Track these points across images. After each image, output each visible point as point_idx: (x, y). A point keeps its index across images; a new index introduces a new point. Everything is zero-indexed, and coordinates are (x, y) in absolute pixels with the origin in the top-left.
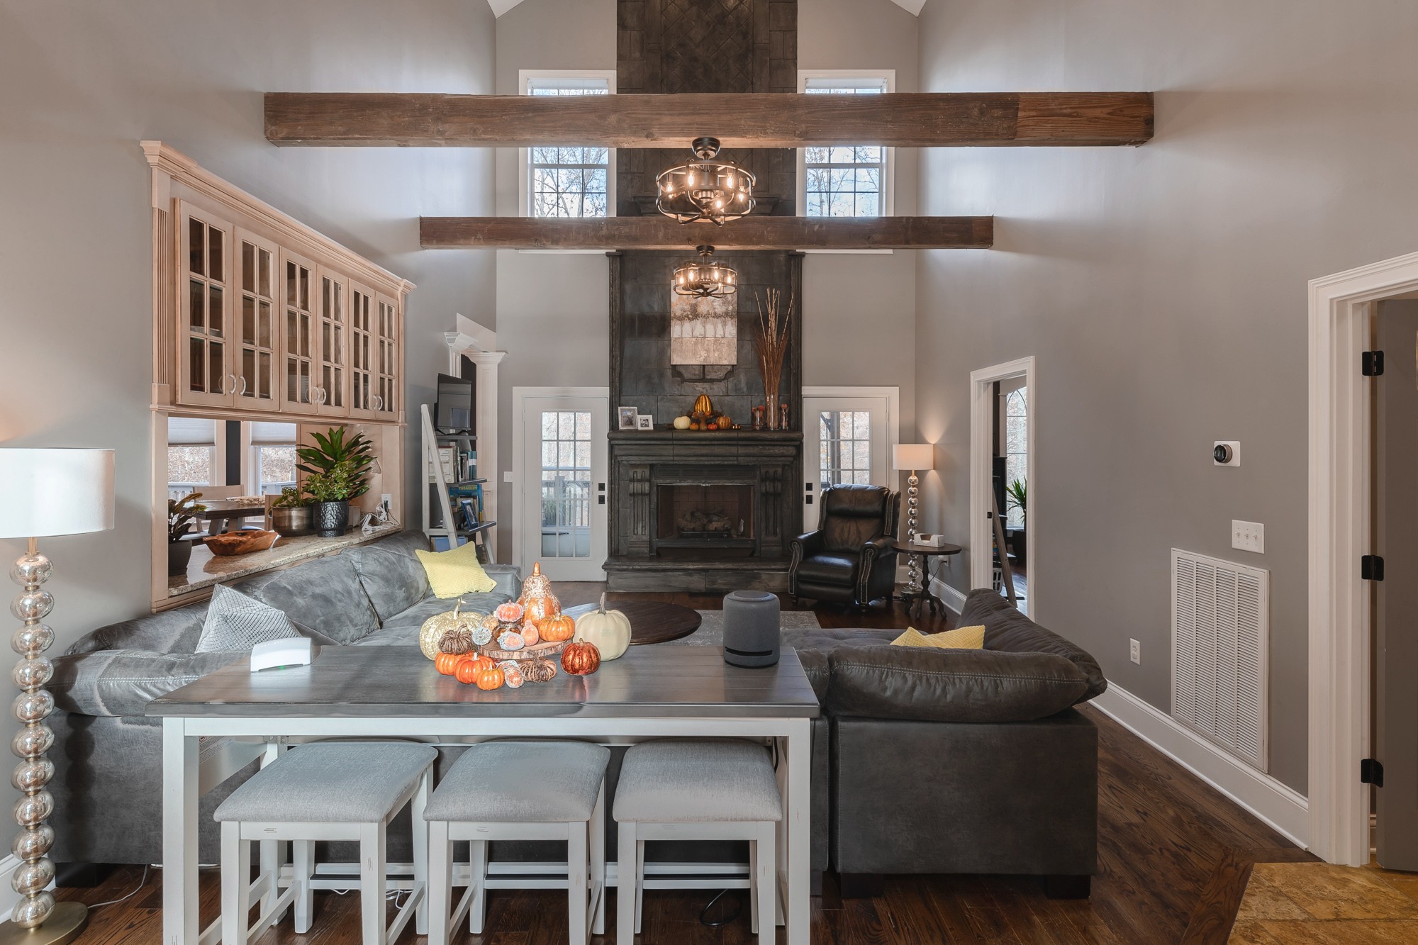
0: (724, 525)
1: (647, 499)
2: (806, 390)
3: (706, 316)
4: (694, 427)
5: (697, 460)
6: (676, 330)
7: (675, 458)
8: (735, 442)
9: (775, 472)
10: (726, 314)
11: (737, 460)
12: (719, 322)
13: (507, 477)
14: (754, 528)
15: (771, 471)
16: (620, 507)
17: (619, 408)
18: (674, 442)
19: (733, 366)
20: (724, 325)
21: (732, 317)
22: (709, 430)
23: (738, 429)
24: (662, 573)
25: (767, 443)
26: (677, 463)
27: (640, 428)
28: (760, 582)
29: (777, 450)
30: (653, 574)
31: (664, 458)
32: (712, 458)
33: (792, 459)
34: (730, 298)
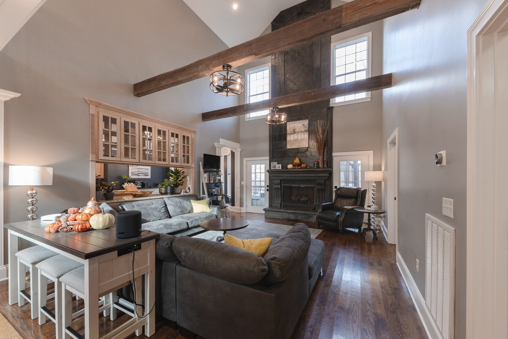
0: (306, 199)
1: (280, 190)
2: (334, 154)
3: (298, 133)
4: (294, 167)
5: (295, 178)
6: (289, 138)
7: (288, 178)
8: (307, 172)
9: (322, 182)
10: (305, 131)
11: (308, 178)
12: (302, 133)
13: (242, 183)
14: (315, 201)
15: (320, 181)
16: (272, 192)
17: (271, 163)
18: (287, 173)
19: (308, 147)
20: (304, 134)
21: (307, 132)
22: (298, 169)
23: (309, 168)
24: (281, 213)
25: (318, 172)
26: (289, 179)
27: (277, 168)
28: (313, 218)
29: (322, 175)
30: (278, 213)
31: (284, 178)
32: (300, 178)
33: (328, 178)
34: (306, 126)
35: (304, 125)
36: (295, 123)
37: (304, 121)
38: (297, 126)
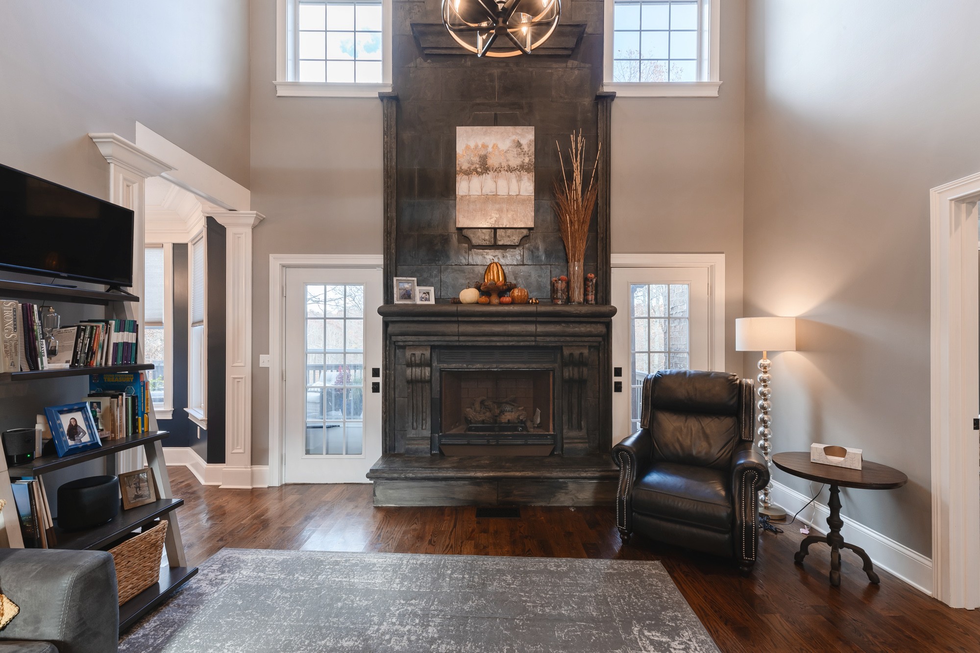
0: (519, 416)
1: (427, 386)
2: (616, 259)
3: (498, 170)
4: (484, 299)
5: (486, 341)
6: (463, 186)
7: (462, 338)
8: (533, 319)
9: (581, 354)
10: (522, 167)
11: (535, 341)
12: (513, 176)
13: (264, 360)
14: (554, 420)
15: (577, 352)
16: (396, 396)
17: (395, 279)
18: (460, 319)
19: (530, 229)
20: (519, 179)
21: (528, 170)
22: (501, 304)
23: (536, 303)
24: (444, 483)
25: (572, 319)
26: (464, 344)
27: (418, 302)
28: (566, 493)
29: (583, 329)
30: (431, 483)
31: (447, 338)
32: (506, 338)
33: (600, 339)
34: (526, 149)
35: (519, 145)
36: (485, 133)
37: (519, 129)
38: (495, 146)
